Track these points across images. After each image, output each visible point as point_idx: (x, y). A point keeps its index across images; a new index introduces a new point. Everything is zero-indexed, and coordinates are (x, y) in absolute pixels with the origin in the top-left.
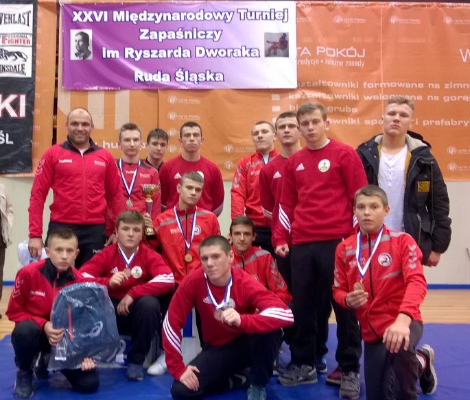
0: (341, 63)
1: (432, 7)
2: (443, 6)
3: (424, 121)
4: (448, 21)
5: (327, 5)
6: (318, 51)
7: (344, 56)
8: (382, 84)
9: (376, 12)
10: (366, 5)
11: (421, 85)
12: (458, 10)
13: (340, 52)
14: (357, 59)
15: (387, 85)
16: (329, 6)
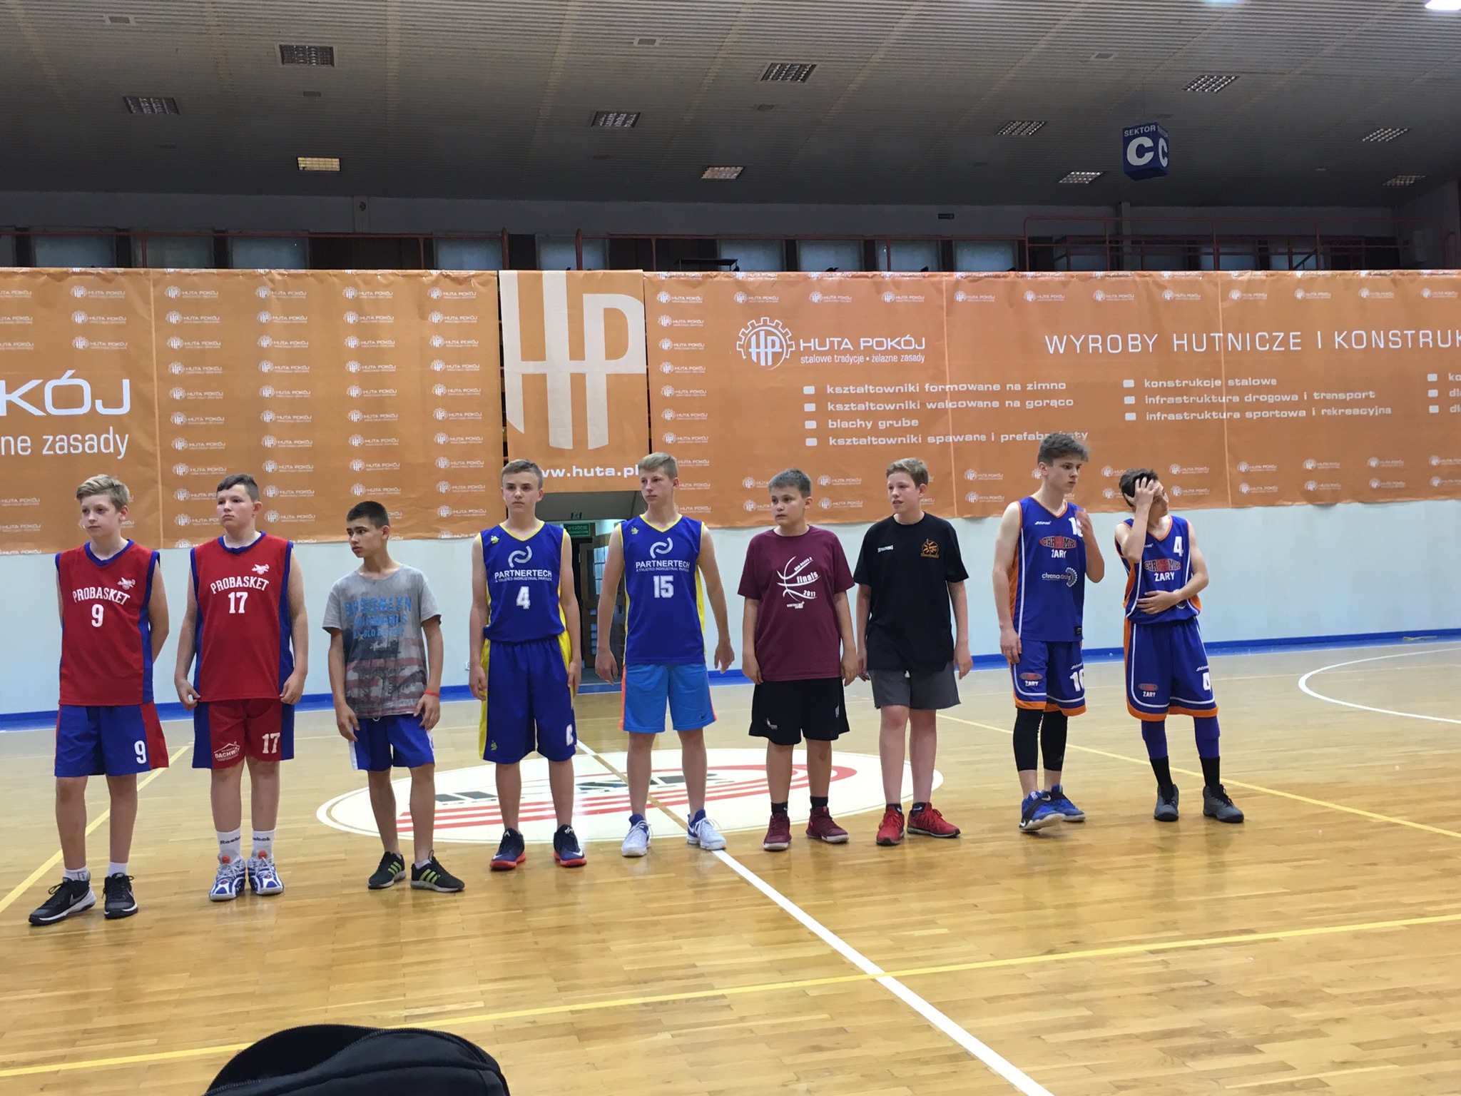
0: (895, 358)
1: (1008, 279)
2: (1022, 276)
3: (1002, 436)
4: (1030, 297)
5: (872, 277)
6: (862, 345)
7: (899, 348)
8: (948, 387)
9: (937, 286)
10: (924, 277)
11: (997, 387)
12: (1042, 282)
13: (893, 343)
14: (915, 352)
15: (954, 388)
16: (874, 279)
